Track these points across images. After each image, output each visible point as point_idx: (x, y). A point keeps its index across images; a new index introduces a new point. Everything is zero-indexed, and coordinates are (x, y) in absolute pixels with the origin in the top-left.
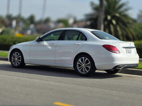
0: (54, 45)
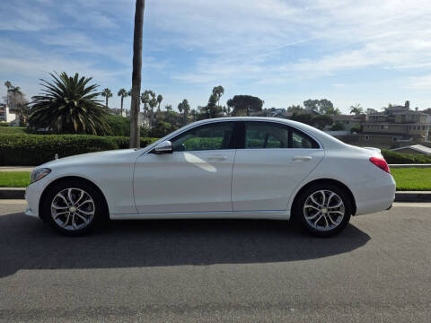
0: (223, 162)
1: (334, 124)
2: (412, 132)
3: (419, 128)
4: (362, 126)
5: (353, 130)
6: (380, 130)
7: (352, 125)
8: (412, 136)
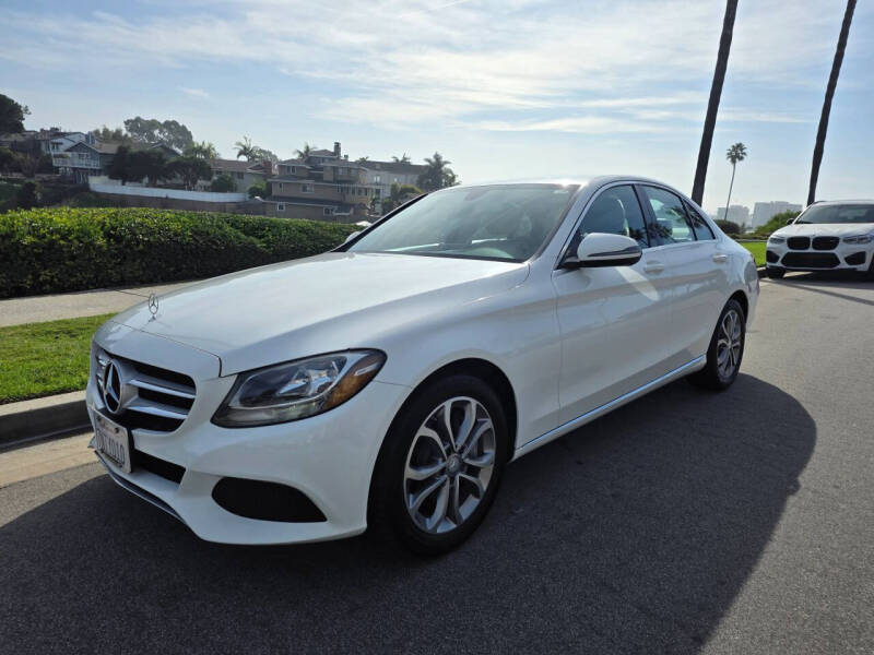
1: (215, 178)
2: (350, 198)
3: (360, 192)
4: (269, 185)
5: (254, 192)
6: (301, 194)
7: (250, 182)
8: (352, 205)
